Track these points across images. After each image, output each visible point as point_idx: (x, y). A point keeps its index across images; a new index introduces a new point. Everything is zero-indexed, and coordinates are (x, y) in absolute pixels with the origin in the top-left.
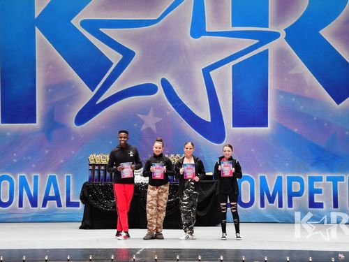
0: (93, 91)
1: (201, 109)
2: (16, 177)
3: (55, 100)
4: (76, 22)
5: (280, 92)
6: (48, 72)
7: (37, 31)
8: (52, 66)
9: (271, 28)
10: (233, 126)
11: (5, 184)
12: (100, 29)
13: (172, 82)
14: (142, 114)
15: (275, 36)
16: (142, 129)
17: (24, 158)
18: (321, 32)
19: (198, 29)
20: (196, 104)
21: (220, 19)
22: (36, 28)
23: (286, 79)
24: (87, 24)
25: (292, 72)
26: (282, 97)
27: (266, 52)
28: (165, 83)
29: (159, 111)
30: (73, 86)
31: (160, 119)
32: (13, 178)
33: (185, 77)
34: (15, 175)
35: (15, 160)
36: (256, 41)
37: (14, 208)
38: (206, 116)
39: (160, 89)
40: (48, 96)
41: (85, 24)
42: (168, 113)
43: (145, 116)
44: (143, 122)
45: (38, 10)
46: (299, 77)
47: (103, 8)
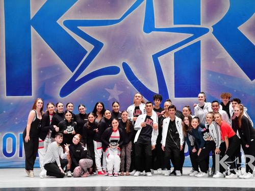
0: (73, 72)
1: (152, 85)
2: (17, 135)
3: (46, 79)
4: (60, 22)
5: (209, 72)
6: (40, 59)
7: (32, 29)
8: (43, 54)
9: (202, 26)
10: (175, 97)
11: (9, 140)
12: (78, 27)
13: (130, 65)
14: (109, 88)
15: (205, 31)
16: (108, 100)
17: (23, 121)
18: (238, 28)
19: (149, 26)
20: (148, 80)
21: (165, 19)
22: (32, 27)
23: (214, 62)
24: (68, 23)
25: (218, 57)
26: (210, 75)
27: (199, 43)
28: (125, 66)
29: (121, 86)
30: (59, 69)
31: (122, 92)
32: (15, 136)
33: (140, 61)
34: (16, 133)
35: (16, 123)
36: (192, 35)
37: (16, 158)
38: (155, 89)
39: (122, 71)
40: (40, 76)
41: (67, 23)
42: (128, 87)
43: (111, 90)
44: (109, 94)
45: (33, 14)
46: (223, 61)
47: (80, 12)
